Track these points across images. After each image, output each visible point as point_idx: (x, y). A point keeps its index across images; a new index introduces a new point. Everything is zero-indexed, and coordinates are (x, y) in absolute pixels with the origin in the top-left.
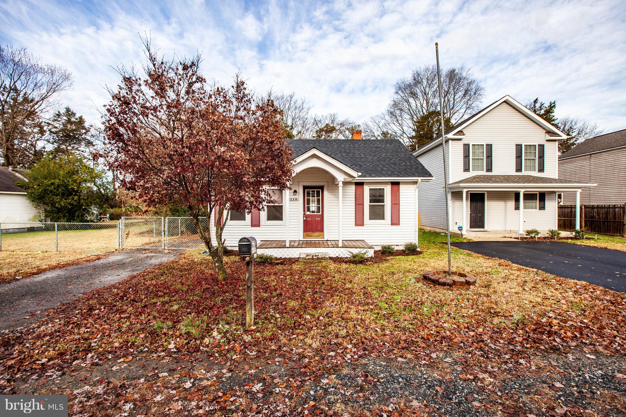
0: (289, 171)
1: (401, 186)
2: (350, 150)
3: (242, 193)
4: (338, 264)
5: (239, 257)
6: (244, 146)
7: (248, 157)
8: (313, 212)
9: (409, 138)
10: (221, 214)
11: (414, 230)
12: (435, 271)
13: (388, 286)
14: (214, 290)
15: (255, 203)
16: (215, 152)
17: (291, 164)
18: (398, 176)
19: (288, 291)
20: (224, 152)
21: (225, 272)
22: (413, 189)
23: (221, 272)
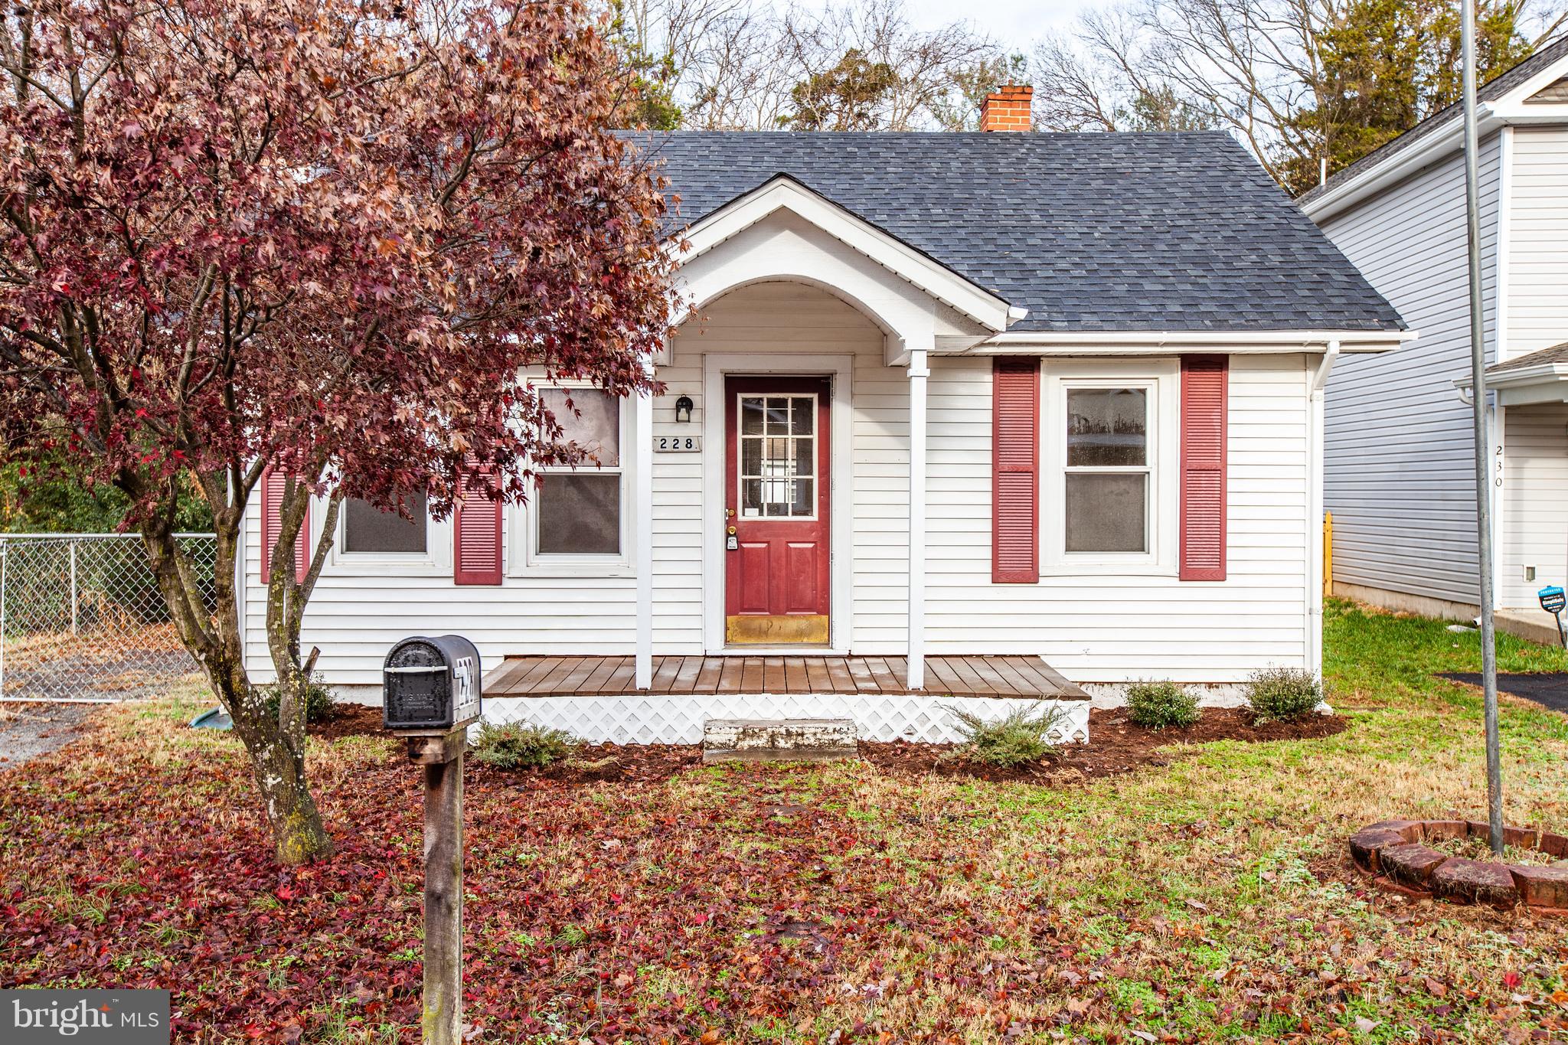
0: (650, 294)
1: (1232, 376)
2: (967, 187)
3: (407, 409)
4: (901, 780)
5: (391, 742)
6: (413, 162)
7: (434, 220)
8: (775, 509)
9: (1283, 123)
10: (295, 514)
11: (1299, 608)
12: (1414, 822)
13: (1162, 894)
14: (255, 918)
15: (472, 462)
16: (254, 189)
17: (664, 258)
18: (1220, 325)
19: (642, 919)
20: (305, 189)
21: (312, 820)
22: (1300, 390)
23: (292, 821)
